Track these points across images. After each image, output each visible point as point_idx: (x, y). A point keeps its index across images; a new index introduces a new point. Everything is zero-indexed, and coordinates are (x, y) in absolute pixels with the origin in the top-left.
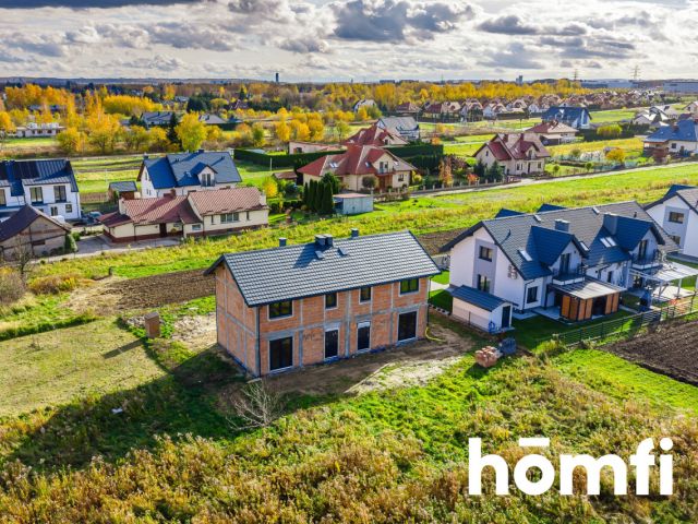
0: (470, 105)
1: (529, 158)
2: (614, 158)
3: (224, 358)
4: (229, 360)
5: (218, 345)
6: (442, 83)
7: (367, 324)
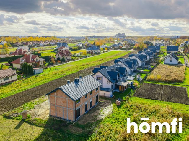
0: (35, 43)
1: (68, 56)
2: (84, 55)
3: (58, 119)
4: (60, 119)
5: (51, 116)
6: (24, 37)
7: (91, 101)
